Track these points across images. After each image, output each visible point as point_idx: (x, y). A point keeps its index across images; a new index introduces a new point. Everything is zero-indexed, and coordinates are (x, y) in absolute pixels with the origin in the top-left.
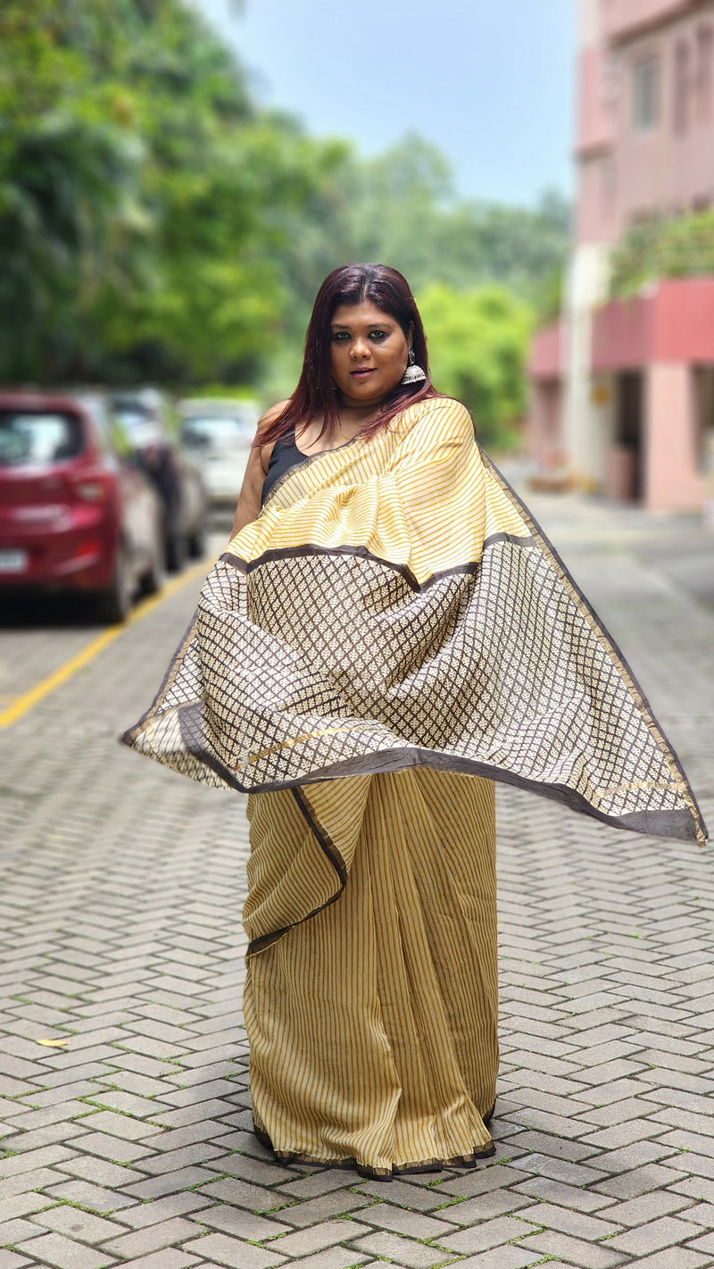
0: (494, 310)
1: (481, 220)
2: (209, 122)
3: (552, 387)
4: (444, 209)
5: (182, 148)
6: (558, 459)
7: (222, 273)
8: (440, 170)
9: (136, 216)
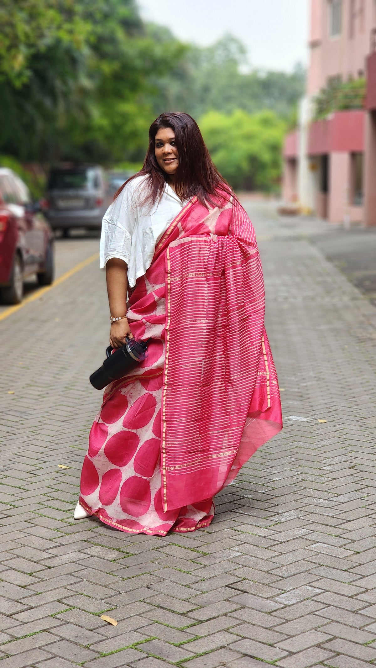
0: (266, 122)
1: (262, 75)
2: (120, 34)
3: (293, 162)
4: (244, 70)
5: (108, 48)
6: (295, 198)
7: (127, 107)
8: (242, 50)
9: (86, 82)
